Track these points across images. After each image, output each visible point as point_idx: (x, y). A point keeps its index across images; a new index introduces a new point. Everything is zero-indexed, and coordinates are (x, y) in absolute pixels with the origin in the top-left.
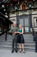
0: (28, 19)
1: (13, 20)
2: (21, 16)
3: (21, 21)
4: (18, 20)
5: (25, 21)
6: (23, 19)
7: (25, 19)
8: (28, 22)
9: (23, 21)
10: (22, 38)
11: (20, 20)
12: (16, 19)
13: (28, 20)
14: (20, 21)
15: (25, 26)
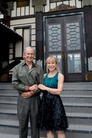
0: (77, 24)
1: (24, 28)
2: (51, 13)
3: (53, 31)
4: (41, 29)
5: (68, 30)
6: (59, 26)
7: (68, 25)
8: (78, 36)
9: (59, 31)
10: (59, 112)
11: (50, 27)
12: (33, 26)
13: (78, 30)
14: (50, 32)
15: (69, 49)
